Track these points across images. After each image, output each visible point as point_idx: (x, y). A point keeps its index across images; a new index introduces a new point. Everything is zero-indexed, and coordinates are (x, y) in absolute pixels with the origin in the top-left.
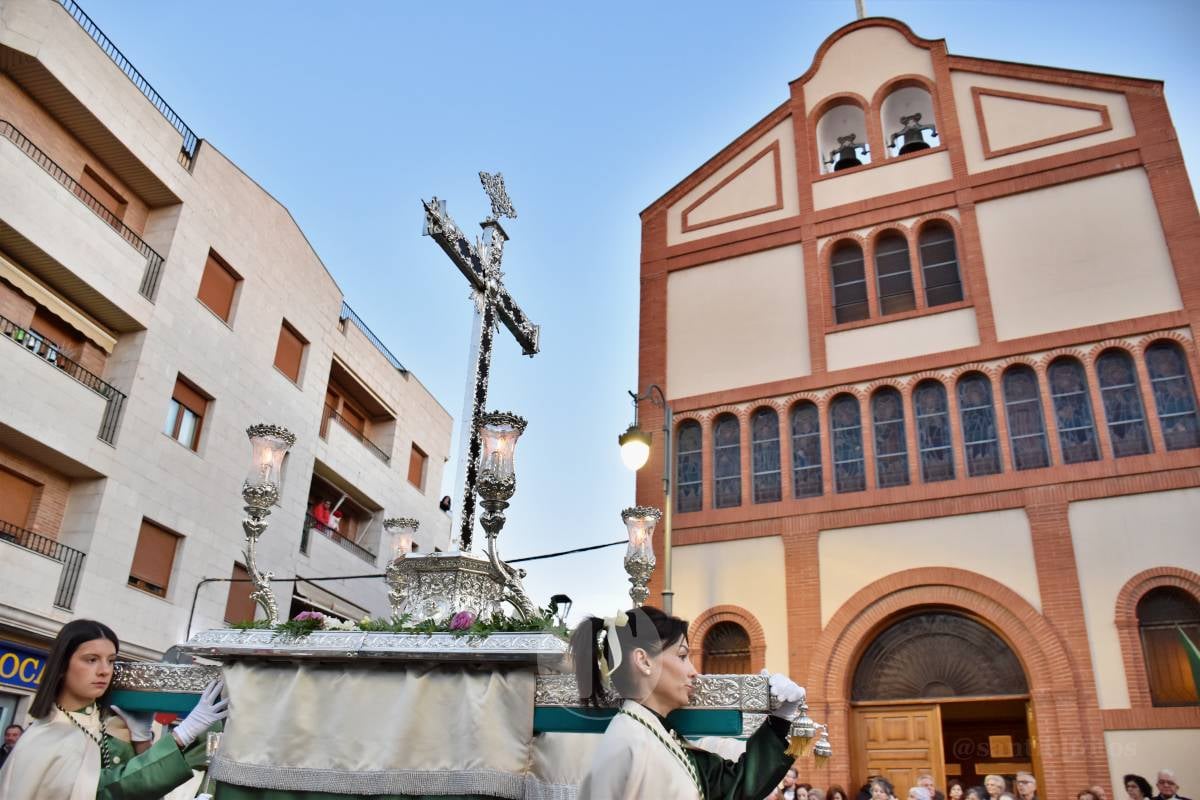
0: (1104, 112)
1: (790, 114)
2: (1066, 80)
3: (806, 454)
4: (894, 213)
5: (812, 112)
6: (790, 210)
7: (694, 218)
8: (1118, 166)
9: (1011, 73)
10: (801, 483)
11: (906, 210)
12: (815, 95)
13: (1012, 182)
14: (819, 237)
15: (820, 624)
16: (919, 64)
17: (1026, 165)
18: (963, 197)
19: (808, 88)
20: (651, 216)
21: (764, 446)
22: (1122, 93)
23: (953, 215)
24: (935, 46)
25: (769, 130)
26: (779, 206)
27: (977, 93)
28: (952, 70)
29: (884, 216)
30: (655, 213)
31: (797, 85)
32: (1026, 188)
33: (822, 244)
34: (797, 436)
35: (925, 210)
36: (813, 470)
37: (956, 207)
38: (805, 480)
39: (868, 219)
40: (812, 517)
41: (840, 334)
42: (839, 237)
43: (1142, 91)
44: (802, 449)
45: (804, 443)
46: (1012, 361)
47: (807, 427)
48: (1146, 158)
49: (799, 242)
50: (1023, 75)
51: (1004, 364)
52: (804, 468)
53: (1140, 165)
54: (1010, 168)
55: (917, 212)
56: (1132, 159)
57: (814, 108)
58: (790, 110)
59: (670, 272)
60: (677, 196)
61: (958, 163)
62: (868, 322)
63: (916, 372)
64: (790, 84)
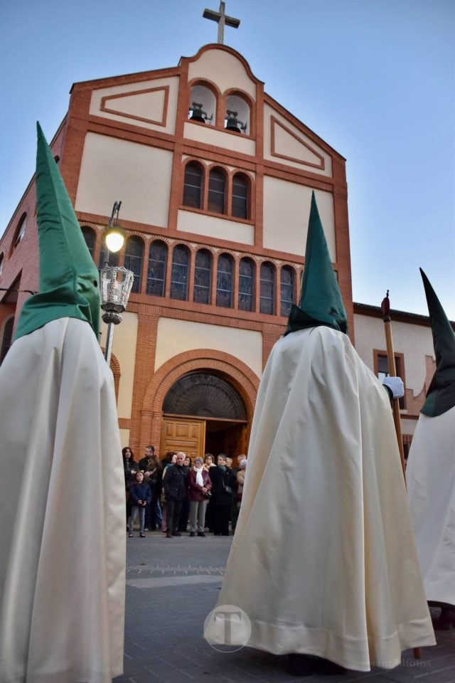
0: (322, 160)
1: (179, 75)
2: (311, 137)
3: (155, 271)
4: (226, 160)
5: (191, 81)
6: (169, 129)
7: (110, 105)
8: (324, 188)
9: (290, 119)
10: (150, 287)
11: (232, 162)
12: (194, 72)
13: (282, 173)
14: (184, 154)
15: (153, 367)
16: (249, 89)
17: (289, 167)
18: (260, 169)
19: (191, 65)
20: (81, 89)
21: (131, 259)
22: (331, 156)
23: (252, 175)
24: (259, 84)
25: (165, 77)
26: (163, 124)
27: (273, 120)
28: (265, 101)
29: (219, 158)
30: (85, 88)
31: (185, 61)
32: (287, 178)
33: (184, 157)
34: (151, 260)
35: (241, 166)
36: (158, 281)
37: (255, 172)
38: (153, 285)
39: (212, 156)
40: (157, 307)
41: (186, 212)
42: (194, 158)
43: (338, 160)
44: (153, 268)
45: (155, 265)
46: (267, 259)
47: (158, 256)
48: (336, 190)
49: (173, 151)
50: (294, 123)
51: (264, 259)
52: (153, 279)
53: (332, 192)
54: (282, 165)
55: (236, 165)
56: (329, 188)
57: (193, 80)
58: (179, 73)
59: (89, 131)
60: (101, 85)
61: (259, 150)
62: (202, 211)
63: (223, 248)
64: (182, 57)
